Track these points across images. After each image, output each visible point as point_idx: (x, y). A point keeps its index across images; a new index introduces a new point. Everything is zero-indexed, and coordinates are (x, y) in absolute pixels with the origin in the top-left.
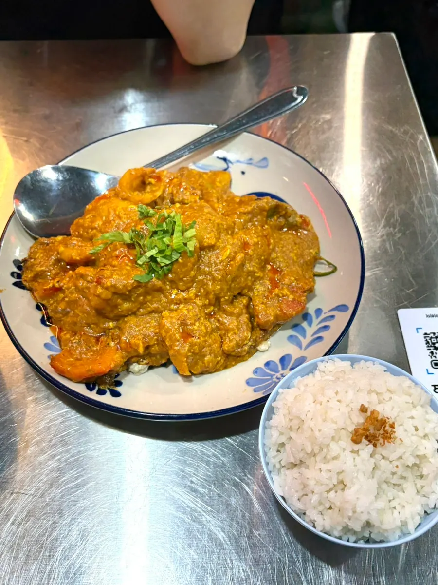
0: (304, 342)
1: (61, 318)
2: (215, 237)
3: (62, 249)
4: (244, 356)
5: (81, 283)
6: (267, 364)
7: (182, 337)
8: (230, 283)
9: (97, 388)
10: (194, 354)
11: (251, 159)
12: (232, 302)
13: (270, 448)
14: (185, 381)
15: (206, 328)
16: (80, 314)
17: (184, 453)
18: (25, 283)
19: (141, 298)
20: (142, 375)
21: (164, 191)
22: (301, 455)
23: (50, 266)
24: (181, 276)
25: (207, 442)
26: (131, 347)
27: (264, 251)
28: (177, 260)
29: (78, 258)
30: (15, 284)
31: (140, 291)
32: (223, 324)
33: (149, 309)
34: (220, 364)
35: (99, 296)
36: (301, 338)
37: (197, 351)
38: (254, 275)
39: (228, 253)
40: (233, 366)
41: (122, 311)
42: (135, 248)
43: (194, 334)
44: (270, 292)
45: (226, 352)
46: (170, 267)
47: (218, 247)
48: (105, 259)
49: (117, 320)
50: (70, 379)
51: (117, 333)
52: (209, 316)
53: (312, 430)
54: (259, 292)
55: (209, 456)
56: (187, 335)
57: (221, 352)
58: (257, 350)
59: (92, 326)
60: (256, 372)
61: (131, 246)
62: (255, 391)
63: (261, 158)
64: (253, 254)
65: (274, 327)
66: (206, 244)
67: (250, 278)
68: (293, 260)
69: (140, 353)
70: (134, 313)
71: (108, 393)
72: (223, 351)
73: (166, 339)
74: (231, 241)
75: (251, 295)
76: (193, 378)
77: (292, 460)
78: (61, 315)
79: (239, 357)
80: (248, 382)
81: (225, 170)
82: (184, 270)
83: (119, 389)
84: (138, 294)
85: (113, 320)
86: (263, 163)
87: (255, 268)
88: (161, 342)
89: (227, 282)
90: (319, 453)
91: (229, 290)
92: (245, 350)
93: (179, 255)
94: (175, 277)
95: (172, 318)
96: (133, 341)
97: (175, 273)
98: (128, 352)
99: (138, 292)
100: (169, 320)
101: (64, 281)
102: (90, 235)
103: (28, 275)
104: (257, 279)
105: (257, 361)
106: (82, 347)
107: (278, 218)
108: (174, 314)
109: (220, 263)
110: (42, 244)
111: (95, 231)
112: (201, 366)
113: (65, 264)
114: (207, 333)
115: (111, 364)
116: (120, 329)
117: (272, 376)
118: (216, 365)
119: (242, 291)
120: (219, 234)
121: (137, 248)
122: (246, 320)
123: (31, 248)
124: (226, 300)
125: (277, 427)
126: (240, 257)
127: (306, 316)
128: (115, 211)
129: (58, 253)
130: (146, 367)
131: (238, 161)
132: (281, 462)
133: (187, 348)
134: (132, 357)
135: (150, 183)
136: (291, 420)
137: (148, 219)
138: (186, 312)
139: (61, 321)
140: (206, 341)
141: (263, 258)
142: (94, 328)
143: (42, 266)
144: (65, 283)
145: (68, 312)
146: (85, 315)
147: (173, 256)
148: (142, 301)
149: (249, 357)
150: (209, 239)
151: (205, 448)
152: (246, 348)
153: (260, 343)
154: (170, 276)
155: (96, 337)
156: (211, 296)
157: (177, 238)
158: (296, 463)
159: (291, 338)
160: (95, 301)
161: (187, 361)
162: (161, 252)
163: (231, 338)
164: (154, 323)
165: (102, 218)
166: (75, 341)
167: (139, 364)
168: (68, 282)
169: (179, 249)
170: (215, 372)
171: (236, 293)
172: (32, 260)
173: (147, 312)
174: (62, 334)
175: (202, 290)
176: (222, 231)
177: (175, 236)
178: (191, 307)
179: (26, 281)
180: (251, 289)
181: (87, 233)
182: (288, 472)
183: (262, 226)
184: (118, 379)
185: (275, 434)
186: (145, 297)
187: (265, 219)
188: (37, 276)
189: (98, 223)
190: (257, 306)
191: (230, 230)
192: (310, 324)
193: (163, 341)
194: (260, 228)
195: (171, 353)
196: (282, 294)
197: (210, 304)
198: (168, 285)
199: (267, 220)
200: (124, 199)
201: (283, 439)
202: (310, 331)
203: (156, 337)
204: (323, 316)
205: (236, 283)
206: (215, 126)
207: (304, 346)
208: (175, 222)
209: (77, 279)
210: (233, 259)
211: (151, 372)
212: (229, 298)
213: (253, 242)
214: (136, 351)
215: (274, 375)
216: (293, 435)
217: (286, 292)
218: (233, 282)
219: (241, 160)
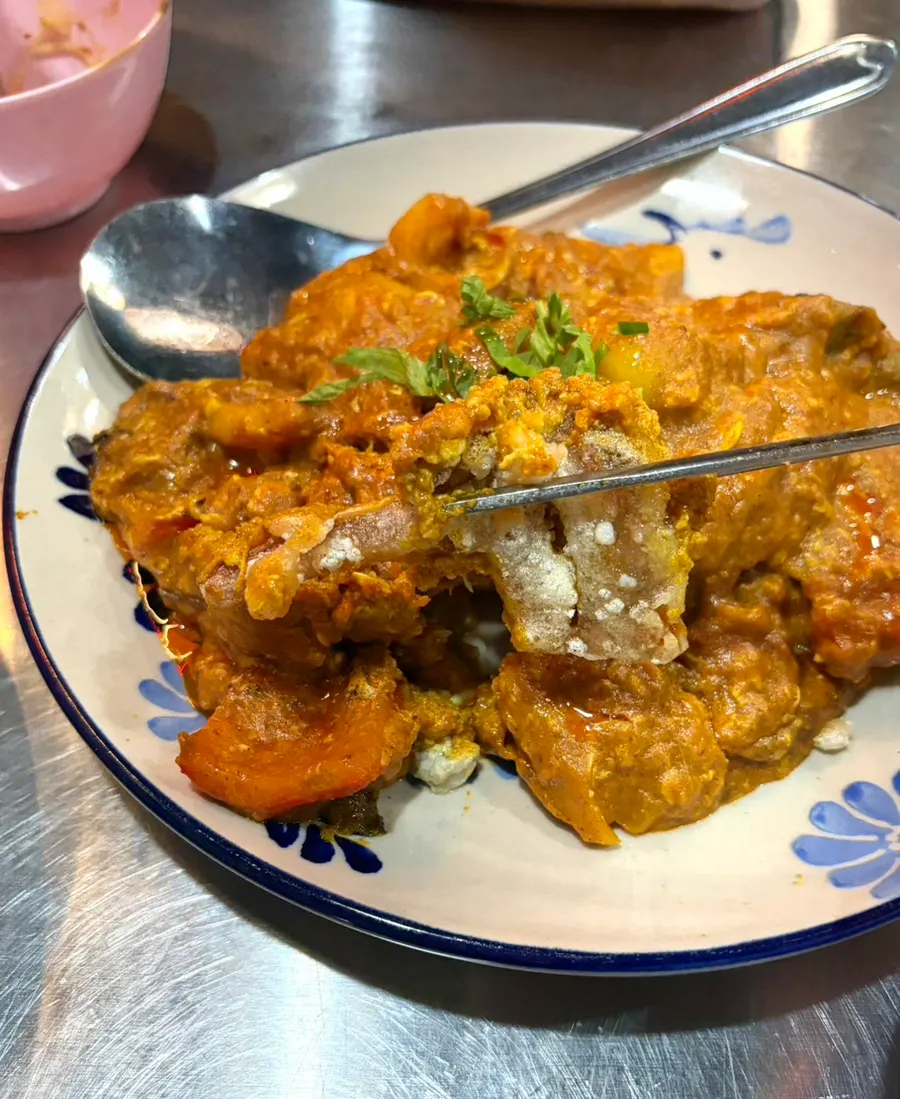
2: (699, 382)
3: (213, 403)
4: (778, 763)
6: (853, 792)
8: (740, 525)
9: (303, 836)
11: (739, 221)
12: (737, 589)
18: (96, 499)
21: (511, 273)
23: (177, 451)
29: (264, 429)
30: (68, 502)
38: (810, 509)
39: (738, 433)
40: (745, 792)
44: (858, 564)
45: (727, 747)
47: (706, 415)
54: (822, 560)
58: (814, 748)
60: (818, 814)
62: (837, 882)
63: (771, 215)
66: (672, 400)
67: (797, 517)
71: (339, 856)
72: (719, 742)
75: (797, 568)
79: (762, 764)
80: (802, 850)
81: (669, 244)
83: (374, 845)
86: (776, 231)
87: (815, 487)
89: (731, 521)
91: (736, 549)
92: (783, 744)
102: (299, 369)
103: (107, 477)
104: (815, 522)
105: (818, 781)
110: (155, 396)
111: (314, 358)
117: (882, 834)
119: (772, 555)
120: (710, 373)
123: (123, 406)
124: (722, 582)
128: (379, 301)
129: (202, 416)
131: (704, 226)
135: (474, 249)
137: (488, 323)
143: (150, 451)
149: (792, 768)
150: (684, 386)
152: (786, 736)
153: (824, 724)
163: (742, 701)
165: (338, 321)
171: (751, 561)
172: (124, 437)
176: (716, 369)
179: (100, 493)
180: (796, 550)
181: (292, 365)
183: (817, 371)
184: (373, 810)
187: (821, 351)
188: (141, 480)
189: (325, 337)
194: (810, 372)
199: (826, 355)
200: (403, 281)
205: (757, 528)
212: (731, 575)
215: (890, 831)
218: (748, 523)
219: (711, 220)
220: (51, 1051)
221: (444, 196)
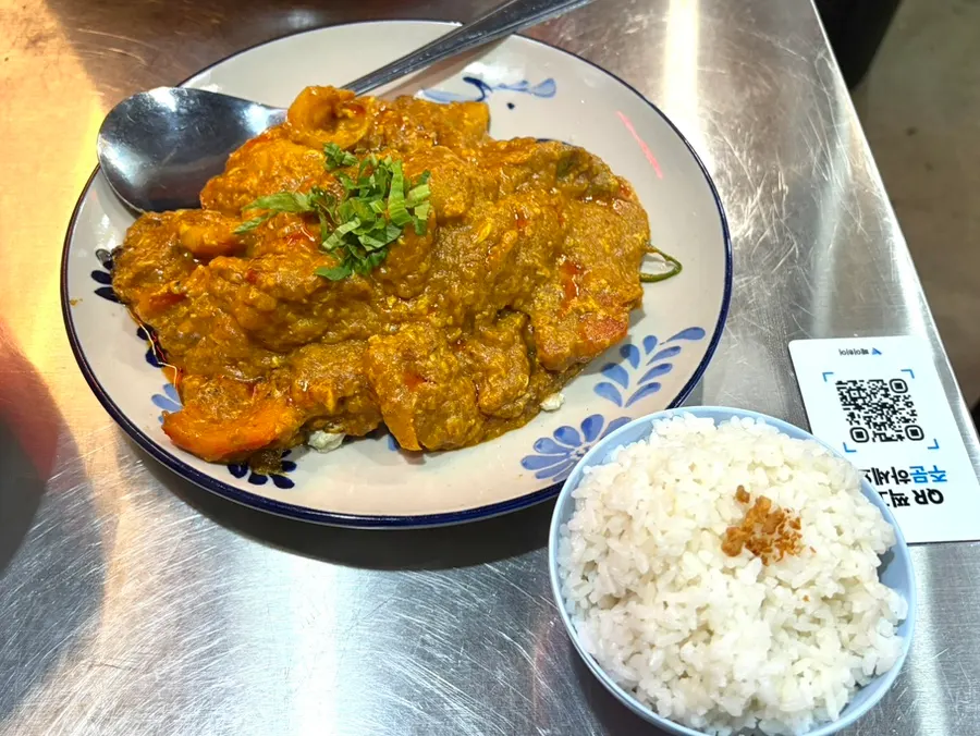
0: (626, 394)
1: (183, 351)
2: (464, 202)
3: (185, 227)
4: (517, 418)
5: (220, 285)
6: (559, 432)
7: (406, 382)
8: (492, 285)
9: (249, 472)
10: (427, 411)
11: (525, 82)
12: (495, 323)
13: (569, 573)
14: (410, 463)
15: (450, 366)
16: (218, 342)
17: (410, 590)
18: (116, 290)
19: (330, 310)
20: (331, 453)
21: (370, 131)
22: (628, 580)
23: (164, 258)
24: (403, 272)
25: (450, 572)
26: (312, 399)
27: (552, 232)
28: (395, 241)
29: (214, 243)
30: (99, 292)
31: (329, 296)
32: (479, 360)
33: (345, 331)
34: (474, 433)
35: (252, 305)
36: (619, 387)
37: (432, 408)
38: (535, 273)
39: (488, 232)
40: (497, 436)
41: (295, 336)
42: (318, 221)
43: (427, 375)
44: (564, 305)
45: (484, 410)
46: (382, 253)
47: (470, 221)
48: (263, 244)
49: (287, 353)
50: (200, 457)
51: (286, 375)
52: (454, 346)
53: (649, 533)
54: (543, 304)
55: (454, 596)
56: (415, 377)
57: (475, 411)
58: (541, 409)
59: (241, 363)
60: (539, 445)
61: (310, 218)
62: (538, 476)
63: (545, 78)
64: (533, 235)
65: (570, 368)
66: (448, 213)
67: (527, 278)
68: (604, 251)
69: (328, 411)
70: (317, 340)
71: (270, 481)
72: (479, 408)
73: (377, 384)
74: (493, 210)
75: (529, 309)
76: (426, 457)
77: (613, 590)
78: (183, 346)
79: (507, 419)
80: (526, 463)
81: (480, 100)
82: (408, 259)
83: (289, 475)
84: (324, 303)
85: (278, 352)
86: (548, 89)
87: (537, 261)
88: (368, 389)
89: (487, 284)
90: (662, 573)
91: (491, 298)
92: (519, 408)
93: (399, 232)
94: (392, 273)
95: (386, 346)
96: (316, 389)
97: (390, 265)
98: (307, 409)
99: (325, 300)
100: (383, 350)
101: (189, 283)
102: (236, 204)
103: (123, 276)
104: (539, 281)
105: (541, 428)
106: (221, 400)
107: (577, 177)
108: (391, 340)
109: (474, 249)
110: (149, 222)
111: (244, 196)
112: (439, 435)
113: (191, 256)
114: (450, 375)
115: (275, 427)
116: (291, 368)
117: (568, 452)
118: (466, 434)
119: (513, 301)
121: (323, 220)
122: (521, 354)
123: (129, 230)
124: (485, 318)
125: (582, 531)
126: (510, 237)
127: (627, 351)
128: (282, 158)
129: (178, 236)
130: (339, 437)
131: (503, 86)
132: (590, 597)
133: (414, 401)
134: (315, 419)
135: (345, 117)
136: (607, 518)
137: (342, 170)
138: (412, 337)
139: (182, 356)
140: (447, 389)
141: (550, 243)
142: (243, 366)
143: (148, 259)
144: (190, 286)
145: (197, 340)
146: (227, 342)
147: (388, 234)
148: (331, 316)
149: (527, 422)
150: (455, 204)
151: (448, 581)
152: (521, 403)
153: (547, 395)
154: (383, 271)
155: (246, 383)
156: (458, 310)
157: (395, 200)
158: (617, 596)
159: (600, 387)
160: (244, 315)
161: (414, 424)
162: (365, 225)
163: (494, 385)
164: (352, 356)
165: (258, 172)
166: (208, 389)
167: (327, 432)
168: (196, 284)
169: (399, 220)
170: (465, 446)
171: (502, 305)
172: (131, 249)
173: (340, 338)
174: (185, 380)
175: (442, 298)
176: (477, 192)
177: (390, 197)
178: (421, 329)
179: (119, 286)
180: (529, 299)
181: (231, 200)
182: (603, 614)
183: (549, 190)
184: (288, 458)
185: (578, 546)
186: (337, 310)
187: (552, 177)
188: (143, 276)
189: (253, 181)
190: (540, 328)
191: (492, 192)
192: (635, 364)
193: (372, 389)
194: (544, 192)
195: (385, 409)
196: (585, 308)
197: (456, 325)
198: (379, 287)
199: (556, 179)
200: (298, 143)
201: (593, 554)
202: (635, 374)
203: (357, 382)
204: (657, 349)
205: (502, 286)
206: (459, 25)
207: (625, 400)
208: (391, 174)
209: (213, 279)
210: (498, 241)
211: (349, 448)
212: (490, 313)
213: (532, 214)
214: (322, 406)
215: (573, 450)
216: (613, 543)
217: (592, 304)
218: (496, 284)
219: (508, 83)
220: (116, 602)
221: (318, 88)
